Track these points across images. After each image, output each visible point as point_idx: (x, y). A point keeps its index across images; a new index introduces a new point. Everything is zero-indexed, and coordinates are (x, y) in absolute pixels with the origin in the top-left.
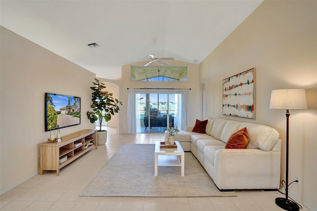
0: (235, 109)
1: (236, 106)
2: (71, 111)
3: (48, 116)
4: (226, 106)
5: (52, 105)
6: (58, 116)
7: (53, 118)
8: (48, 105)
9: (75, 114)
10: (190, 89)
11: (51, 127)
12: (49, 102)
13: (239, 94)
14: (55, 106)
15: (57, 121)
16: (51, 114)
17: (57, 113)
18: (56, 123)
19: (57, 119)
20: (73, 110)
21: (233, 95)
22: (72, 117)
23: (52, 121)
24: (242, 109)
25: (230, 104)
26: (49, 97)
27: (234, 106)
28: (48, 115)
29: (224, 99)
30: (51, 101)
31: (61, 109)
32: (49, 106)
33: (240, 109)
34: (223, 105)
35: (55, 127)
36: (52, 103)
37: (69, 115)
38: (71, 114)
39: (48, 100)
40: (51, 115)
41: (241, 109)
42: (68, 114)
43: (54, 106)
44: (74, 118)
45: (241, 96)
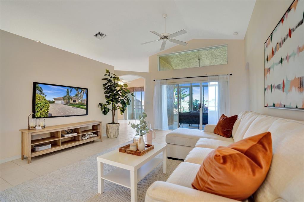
0: (280, 91)
1: (282, 86)
2: (71, 101)
3: (37, 105)
4: (268, 89)
5: (42, 95)
6: (50, 105)
7: (44, 106)
8: (36, 95)
9: (76, 104)
10: (231, 75)
11: (40, 114)
12: (37, 91)
13: (287, 57)
14: (46, 95)
15: (48, 110)
16: (40, 102)
17: (49, 102)
18: (48, 111)
19: (49, 108)
20: (74, 101)
21: (277, 64)
22: (73, 108)
23: (42, 109)
24: (293, 88)
25: (273, 85)
26: (38, 87)
27: (279, 87)
28: (36, 103)
29: (266, 77)
30: (40, 91)
31: (55, 99)
32: (38, 94)
33: (289, 91)
34: (265, 89)
35: (47, 115)
36: (42, 92)
37: (67, 106)
38: (71, 105)
39: (36, 89)
40: (41, 104)
41: (290, 89)
42: (65, 104)
43: (44, 96)
44: (75, 109)
45: (291, 60)
